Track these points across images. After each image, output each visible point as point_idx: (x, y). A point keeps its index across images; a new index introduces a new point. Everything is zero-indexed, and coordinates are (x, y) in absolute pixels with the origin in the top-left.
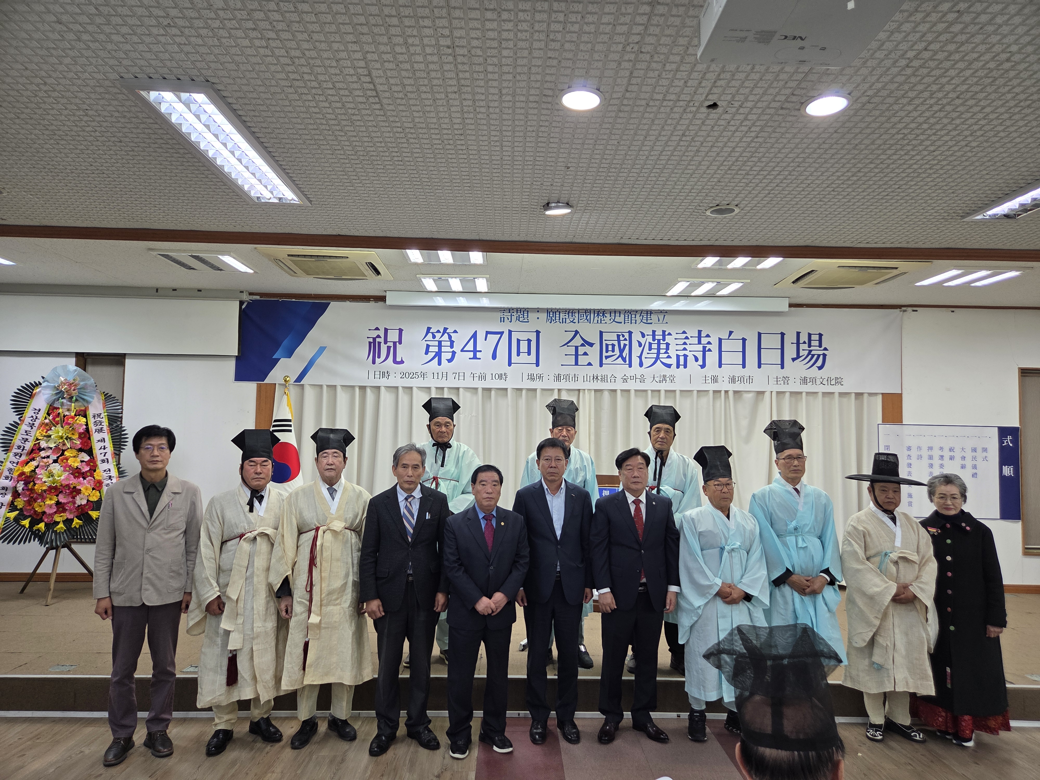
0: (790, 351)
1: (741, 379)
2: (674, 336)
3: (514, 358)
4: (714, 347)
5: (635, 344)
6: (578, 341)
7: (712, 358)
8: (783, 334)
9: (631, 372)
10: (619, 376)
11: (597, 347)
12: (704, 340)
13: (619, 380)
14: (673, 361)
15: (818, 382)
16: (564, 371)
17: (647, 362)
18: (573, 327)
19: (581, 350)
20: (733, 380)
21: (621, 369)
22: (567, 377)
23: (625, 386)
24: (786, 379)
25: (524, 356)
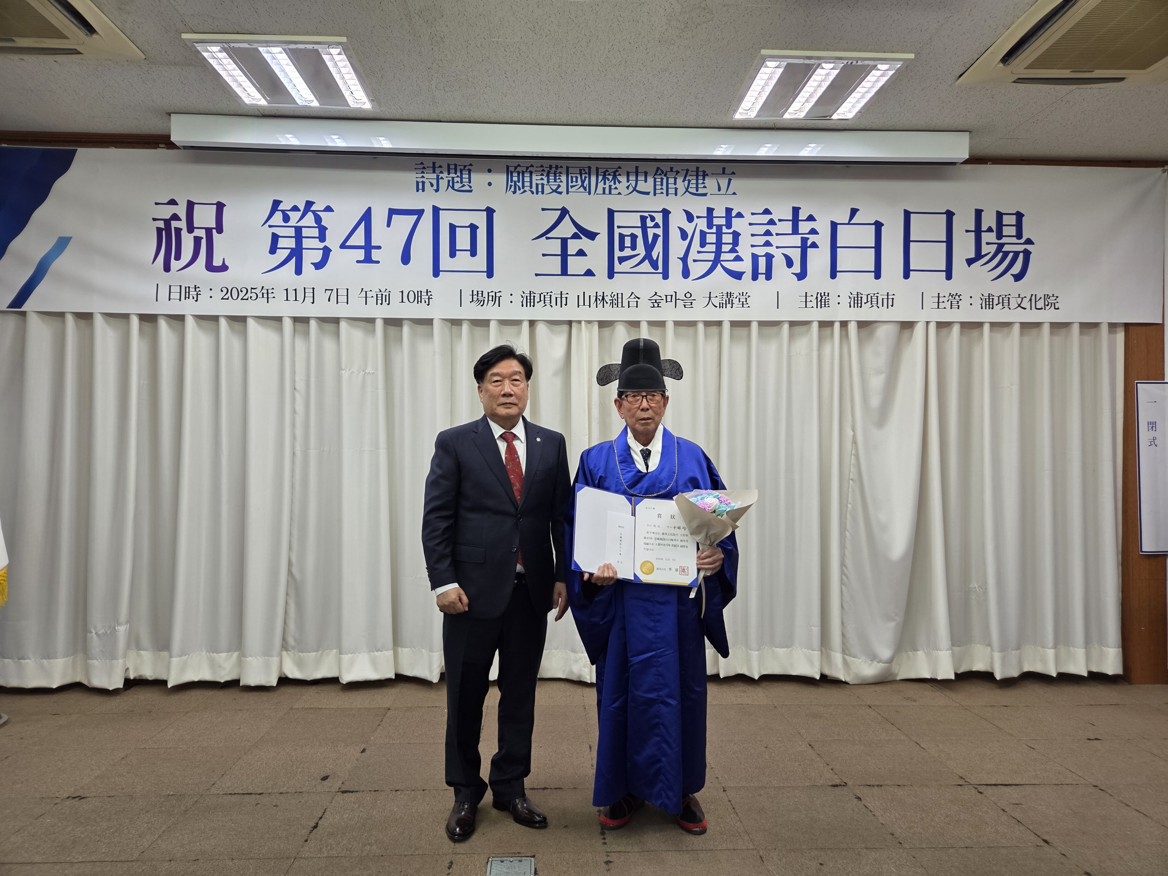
0: (964, 247)
1: (873, 300)
2: (748, 218)
3: (445, 261)
4: (823, 239)
5: (674, 235)
6: (566, 229)
7: (818, 259)
8: (950, 215)
9: (666, 287)
10: (645, 294)
11: (602, 239)
12: (804, 227)
13: (645, 303)
14: (746, 266)
15: (1014, 303)
16: (541, 286)
17: (697, 269)
18: (555, 201)
19: (573, 246)
20: (857, 301)
21: (648, 284)
22: (545, 299)
23: (656, 315)
24: (955, 300)
25: (463, 259)
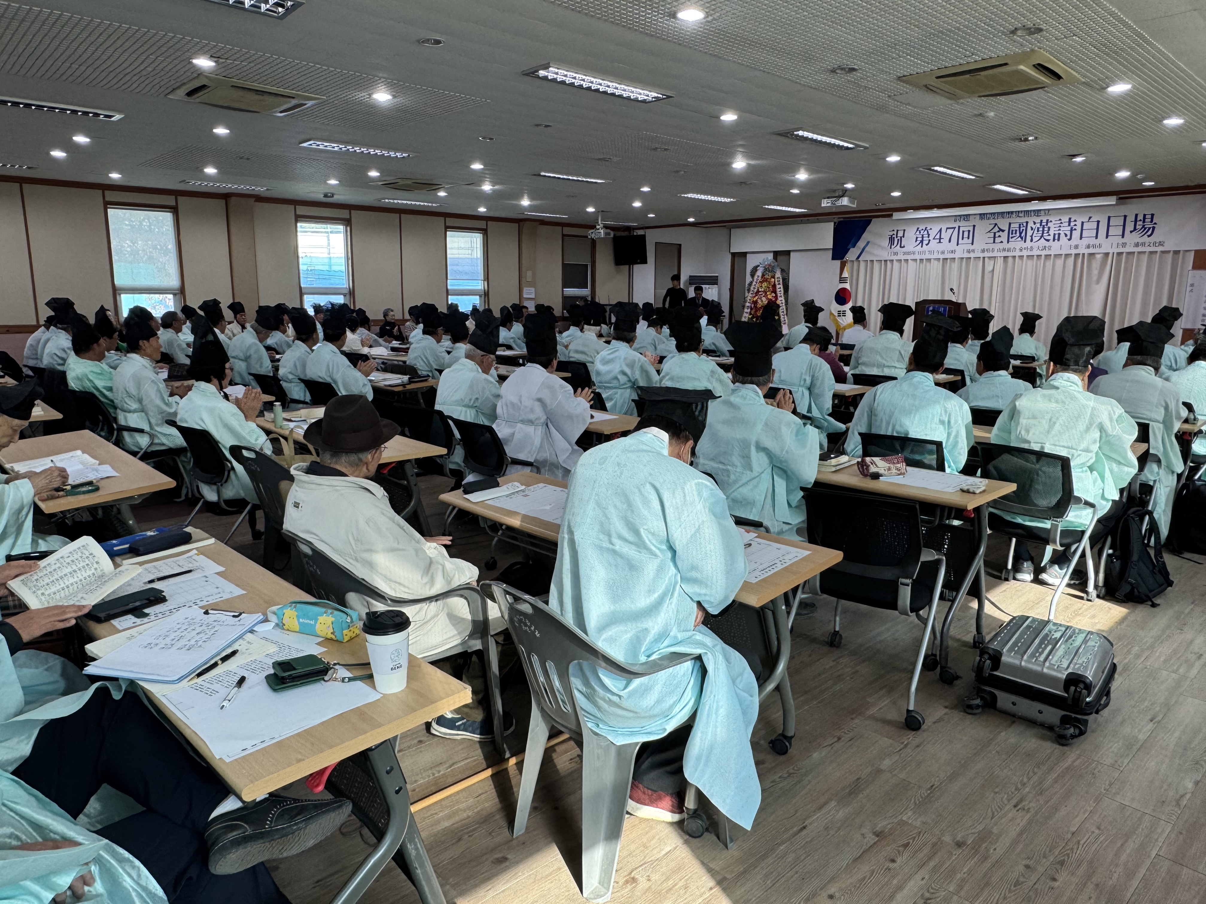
0: (1130, 226)
1: (1094, 246)
2: (1054, 222)
3: (960, 241)
4: (1079, 228)
5: (1029, 228)
6: (996, 229)
7: (1076, 234)
8: (1125, 217)
9: (1025, 245)
10: (1018, 248)
11: (1006, 232)
12: (1072, 224)
13: (1018, 250)
14: (1051, 238)
15: (1146, 245)
16: (986, 247)
17: (1035, 239)
18: (994, 222)
19: (997, 235)
20: (1088, 247)
21: (1020, 244)
22: (988, 250)
23: (1021, 254)
24: (1124, 245)
25: (966, 240)
